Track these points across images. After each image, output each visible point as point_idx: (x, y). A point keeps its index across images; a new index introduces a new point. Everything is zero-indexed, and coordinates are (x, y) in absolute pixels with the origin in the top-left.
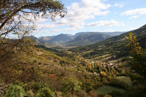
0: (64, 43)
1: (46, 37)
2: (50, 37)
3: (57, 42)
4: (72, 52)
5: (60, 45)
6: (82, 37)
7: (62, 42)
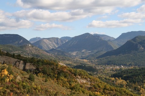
0: (92, 55)
1: (48, 39)
2: (57, 38)
3: (74, 54)
4: (126, 80)
5: (85, 61)
6: (141, 43)
7: (87, 54)
